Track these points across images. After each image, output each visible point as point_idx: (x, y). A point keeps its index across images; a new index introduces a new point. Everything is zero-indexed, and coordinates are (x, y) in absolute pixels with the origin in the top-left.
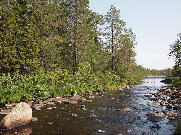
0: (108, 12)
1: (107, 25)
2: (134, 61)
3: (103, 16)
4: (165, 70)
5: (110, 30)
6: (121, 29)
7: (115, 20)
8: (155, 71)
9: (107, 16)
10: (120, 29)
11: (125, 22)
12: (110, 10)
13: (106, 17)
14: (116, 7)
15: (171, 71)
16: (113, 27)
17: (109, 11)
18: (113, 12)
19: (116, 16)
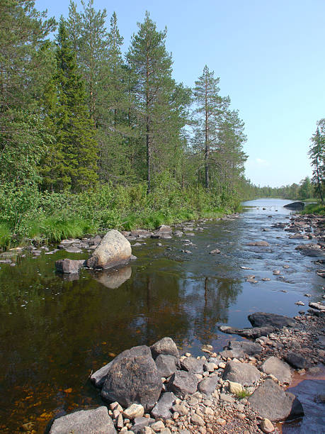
0: (197, 83)
1: (195, 106)
2: (243, 169)
3: (190, 90)
4: (287, 188)
5: (201, 116)
6: (222, 113)
7: (210, 97)
8: (270, 189)
9: (197, 89)
10: (220, 112)
11: (228, 100)
12: (201, 78)
13: (194, 91)
14: (212, 73)
15: (297, 189)
16: (208, 110)
17: (199, 80)
18: (208, 81)
19: (213, 90)
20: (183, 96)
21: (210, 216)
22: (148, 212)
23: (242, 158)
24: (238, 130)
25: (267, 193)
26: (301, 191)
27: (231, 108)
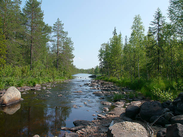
0: (54, 25)
1: (53, 34)
2: (73, 61)
3: (51, 27)
4: (90, 70)
5: (56, 38)
6: (64, 38)
7: (60, 31)
8: (83, 70)
9: (54, 27)
10: (63, 38)
11: (67, 33)
12: (56, 23)
13: (53, 28)
14: (61, 22)
15: (94, 70)
16: (58, 36)
17: (55, 24)
18: (59, 24)
19: (61, 28)
20: (48, 29)
21: (58, 80)
22: (30, 79)
23: (72, 57)
24: (71, 45)
25: (82, 71)
26: (95, 71)
27: (68, 36)
